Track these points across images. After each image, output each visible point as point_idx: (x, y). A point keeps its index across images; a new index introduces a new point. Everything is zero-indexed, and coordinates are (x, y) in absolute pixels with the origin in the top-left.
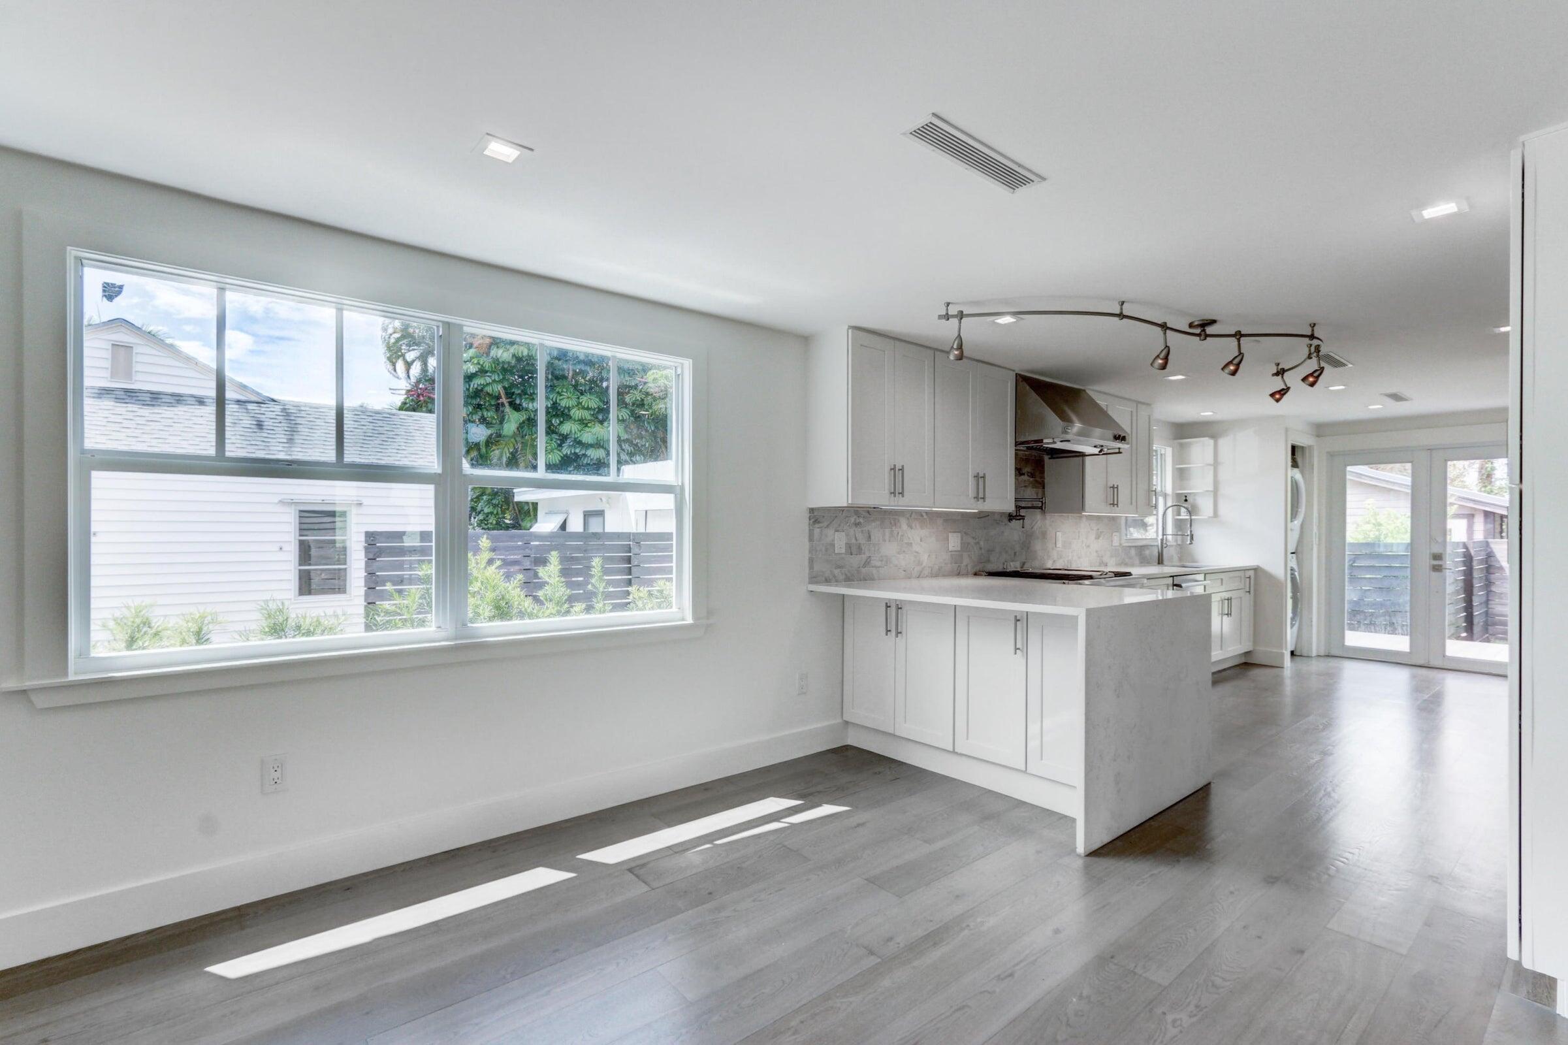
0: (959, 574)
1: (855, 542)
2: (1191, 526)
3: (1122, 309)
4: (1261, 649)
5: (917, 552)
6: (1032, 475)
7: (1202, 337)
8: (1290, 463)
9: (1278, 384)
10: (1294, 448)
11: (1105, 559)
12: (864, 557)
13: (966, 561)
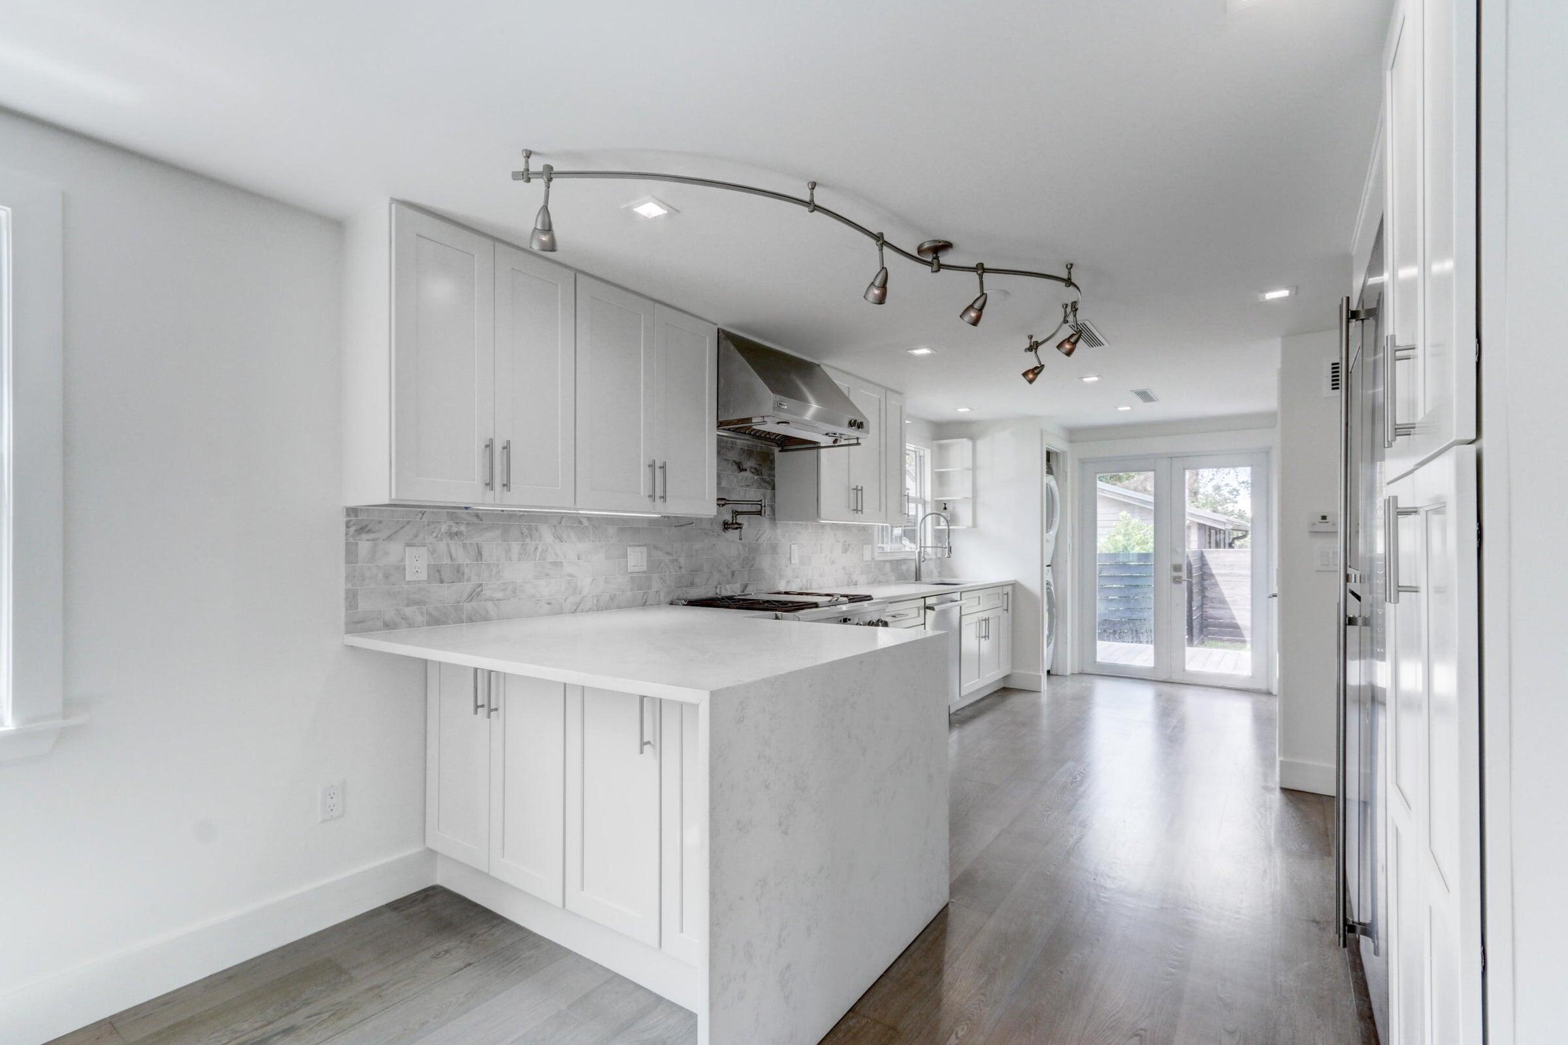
0: (644, 605)
1: (450, 562)
2: (949, 537)
3: (812, 194)
4: (1022, 672)
5: (570, 575)
6: (757, 472)
7: (935, 267)
8: (1045, 470)
9: (1031, 361)
10: (1048, 453)
11: (855, 577)
12: (467, 587)
13: (656, 585)
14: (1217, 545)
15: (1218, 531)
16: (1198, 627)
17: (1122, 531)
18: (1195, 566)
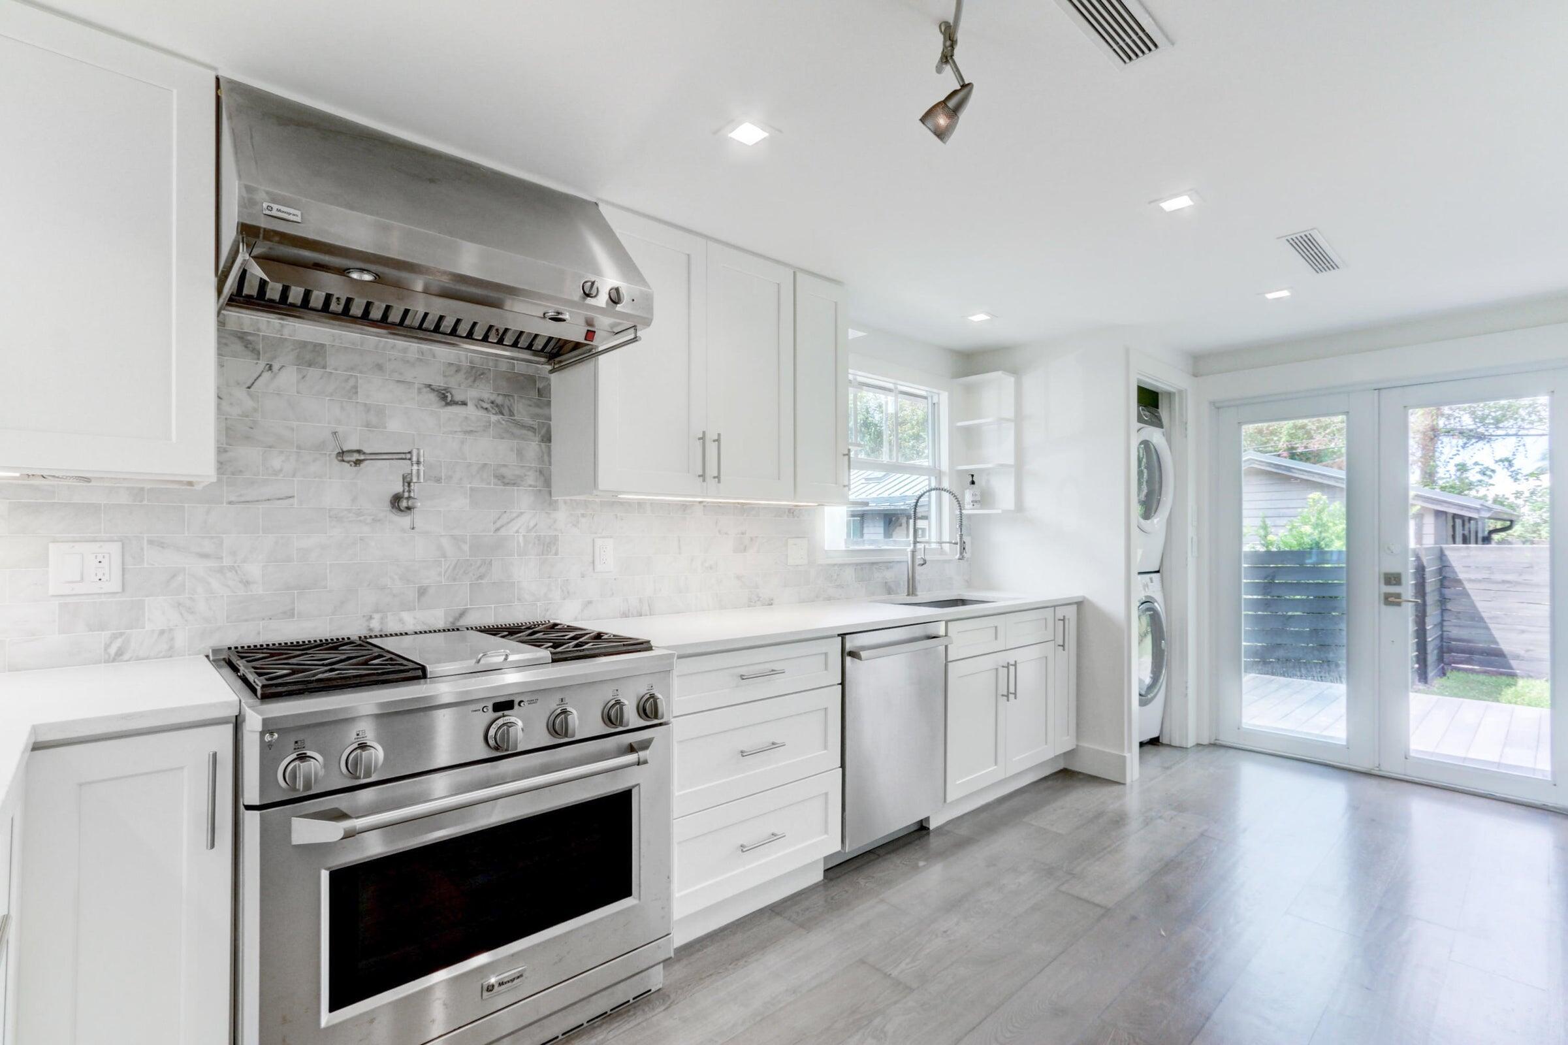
2: (977, 526)
6: (499, 408)
8: (1138, 416)
10: (1143, 391)
14: (1465, 540)
15: (1465, 520)
16: (1436, 652)
17: (1313, 520)
18: (1431, 569)
